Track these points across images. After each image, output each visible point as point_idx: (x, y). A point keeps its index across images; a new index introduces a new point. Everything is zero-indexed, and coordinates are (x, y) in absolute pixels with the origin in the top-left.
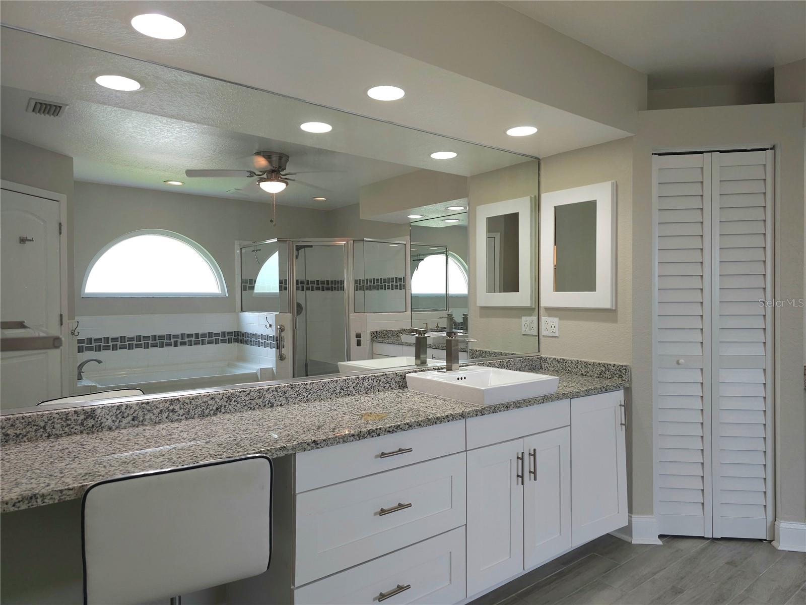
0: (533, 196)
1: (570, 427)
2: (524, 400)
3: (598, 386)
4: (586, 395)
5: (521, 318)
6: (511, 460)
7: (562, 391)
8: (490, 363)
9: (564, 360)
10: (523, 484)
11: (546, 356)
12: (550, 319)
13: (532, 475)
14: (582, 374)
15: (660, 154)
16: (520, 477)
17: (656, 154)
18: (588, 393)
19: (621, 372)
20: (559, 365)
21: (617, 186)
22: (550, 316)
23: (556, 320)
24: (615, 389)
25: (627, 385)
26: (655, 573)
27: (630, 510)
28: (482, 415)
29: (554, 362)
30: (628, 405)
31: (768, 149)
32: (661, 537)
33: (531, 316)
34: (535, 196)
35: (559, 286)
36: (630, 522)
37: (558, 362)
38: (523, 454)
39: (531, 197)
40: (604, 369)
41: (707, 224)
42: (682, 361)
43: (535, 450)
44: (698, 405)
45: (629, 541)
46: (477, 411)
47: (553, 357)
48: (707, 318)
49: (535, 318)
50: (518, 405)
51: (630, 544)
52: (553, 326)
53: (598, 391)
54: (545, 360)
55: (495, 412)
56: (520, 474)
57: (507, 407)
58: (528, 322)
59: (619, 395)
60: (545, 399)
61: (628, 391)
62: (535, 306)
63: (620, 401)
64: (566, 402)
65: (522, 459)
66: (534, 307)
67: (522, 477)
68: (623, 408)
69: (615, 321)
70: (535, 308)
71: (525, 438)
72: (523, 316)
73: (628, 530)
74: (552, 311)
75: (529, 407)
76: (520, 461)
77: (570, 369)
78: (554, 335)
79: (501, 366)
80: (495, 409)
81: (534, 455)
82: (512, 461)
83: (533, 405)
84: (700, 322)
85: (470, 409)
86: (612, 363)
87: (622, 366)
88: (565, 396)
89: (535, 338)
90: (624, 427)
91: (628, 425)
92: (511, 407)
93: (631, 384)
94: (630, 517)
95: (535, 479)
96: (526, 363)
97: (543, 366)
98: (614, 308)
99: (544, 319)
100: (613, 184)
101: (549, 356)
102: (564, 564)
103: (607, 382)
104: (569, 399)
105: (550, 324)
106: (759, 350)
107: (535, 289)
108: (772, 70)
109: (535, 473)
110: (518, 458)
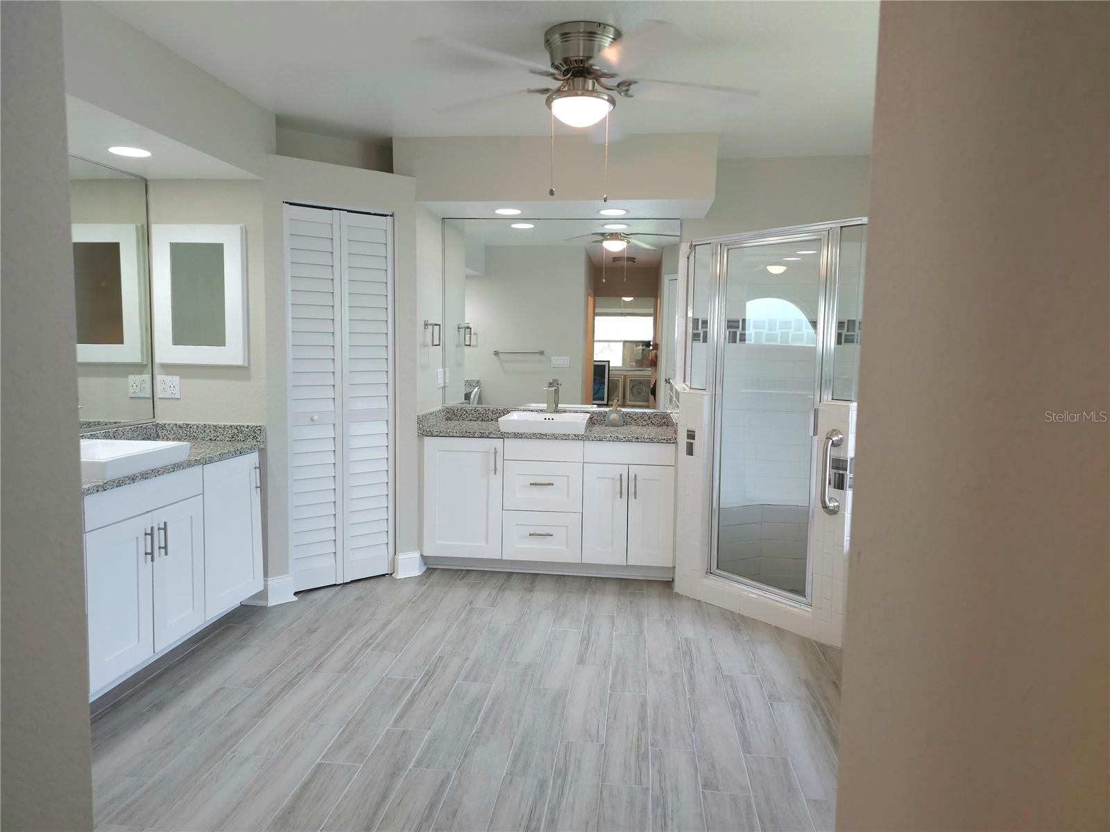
0: (139, 225)
1: (202, 496)
2: (153, 471)
3: (232, 450)
4: (220, 460)
5: (127, 377)
6: (137, 538)
7: (192, 458)
8: (92, 435)
9: (187, 425)
10: (152, 560)
11: (164, 422)
12: (168, 378)
13: (163, 551)
14: (211, 439)
15: (291, 204)
16: (150, 554)
17: (286, 203)
18: (221, 457)
19: (255, 433)
20: (181, 432)
21: (246, 232)
22: (167, 374)
23: (176, 379)
24: (250, 451)
25: (262, 446)
26: (292, 624)
27: (266, 575)
28: (105, 490)
29: (174, 428)
30: (262, 468)
31: (388, 215)
32: (296, 594)
33: (141, 374)
34: (143, 226)
35: (179, 339)
36: (266, 586)
37: (181, 427)
38: (152, 528)
39: (136, 226)
40: (236, 432)
41: (337, 281)
42: (316, 418)
43: (165, 523)
44: (330, 458)
45: (265, 605)
46: (98, 486)
47: (174, 422)
48: (338, 374)
49: (147, 377)
50: (145, 476)
51: (266, 607)
52: (172, 386)
53: (232, 455)
54: (163, 427)
55: (119, 485)
56: (149, 551)
57: (133, 479)
58: (137, 383)
59: (254, 458)
60: (176, 467)
61: (263, 452)
62: (148, 362)
63: (255, 464)
64: (198, 469)
65: (152, 534)
66: (145, 363)
67: (152, 554)
68: (258, 470)
69: (248, 378)
70: (146, 365)
71: (153, 512)
72: (131, 374)
73: (263, 595)
74: (170, 368)
75: (158, 477)
76: (149, 537)
77: (196, 435)
78: (173, 396)
79: (106, 437)
80: (119, 483)
81: (165, 529)
82: (139, 539)
83: (163, 474)
84: (332, 378)
85: (89, 485)
86: (246, 424)
87: (257, 427)
88: (198, 462)
89: (148, 401)
90: (259, 489)
91: (263, 488)
92: (138, 479)
93: (266, 445)
94: (266, 581)
95: (166, 554)
96: (138, 432)
97: (160, 434)
98: (246, 365)
99: (159, 378)
100: (242, 228)
101: (167, 422)
102: (197, 642)
103: (239, 446)
104: (201, 466)
105: (168, 385)
106: (383, 404)
107: (147, 341)
108: (391, 139)
109: (165, 548)
110: (146, 534)
